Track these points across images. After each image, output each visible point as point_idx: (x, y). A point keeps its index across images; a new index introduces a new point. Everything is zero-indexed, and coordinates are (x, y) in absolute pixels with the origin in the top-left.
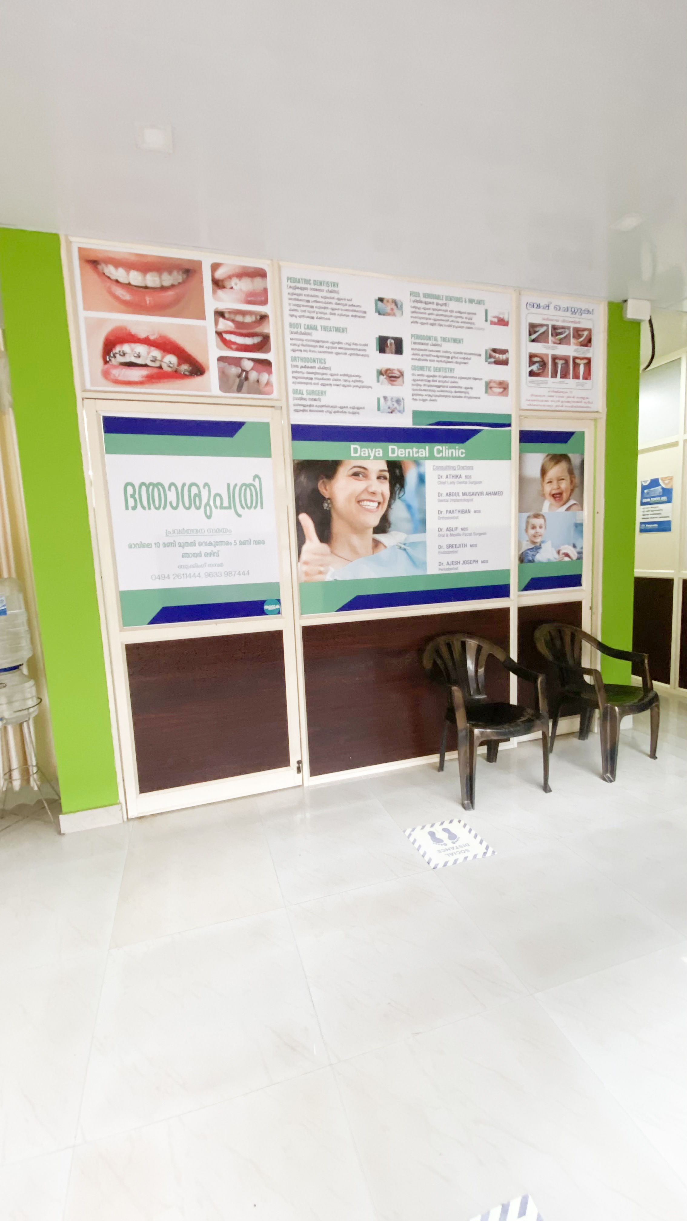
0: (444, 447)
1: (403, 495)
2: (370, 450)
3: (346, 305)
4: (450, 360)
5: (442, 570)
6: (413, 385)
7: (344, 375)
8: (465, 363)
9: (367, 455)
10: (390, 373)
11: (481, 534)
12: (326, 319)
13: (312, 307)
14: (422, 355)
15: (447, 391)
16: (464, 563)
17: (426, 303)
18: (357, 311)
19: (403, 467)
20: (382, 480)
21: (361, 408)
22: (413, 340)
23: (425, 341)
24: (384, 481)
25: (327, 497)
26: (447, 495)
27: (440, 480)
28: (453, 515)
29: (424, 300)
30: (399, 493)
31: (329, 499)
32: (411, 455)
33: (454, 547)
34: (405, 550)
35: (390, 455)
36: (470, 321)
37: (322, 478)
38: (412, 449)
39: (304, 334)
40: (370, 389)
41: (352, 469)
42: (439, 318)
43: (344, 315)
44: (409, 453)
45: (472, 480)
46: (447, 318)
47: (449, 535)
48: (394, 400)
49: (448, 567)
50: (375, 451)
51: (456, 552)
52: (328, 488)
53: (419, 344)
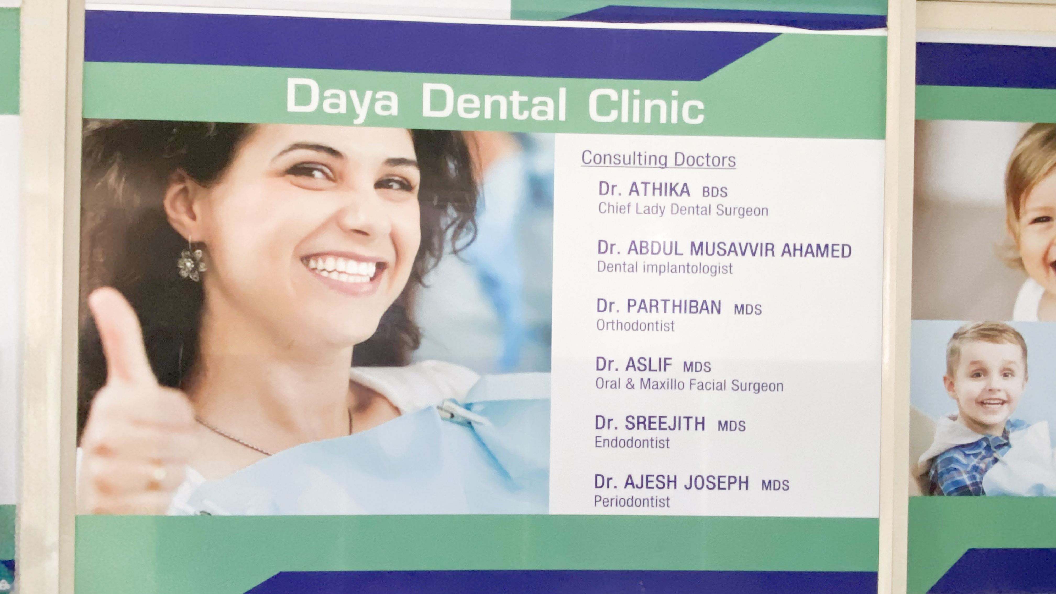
0: (625, 93)
1: (468, 244)
2: (354, 94)
5: (606, 502)
9: (343, 109)
11: (760, 388)
16: (693, 483)
19: (472, 152)
20: (395, 192)
24: (404, 194)
25: (192, 237)
26: (633, 248)
27: (608, 198)
28: (652, 317)
30: (455, 237)
31: (201, 245)
32: (503, 115)
33: (656, 426)
34: (469, 424)
35: (427, 112)
37: (181, 180)
38: (508, 94)
41: (285, 152)
44: (496, 106)
45: (728, 203)
47: (637, 383)
49: (630, 492)
50: (374, 101)
51: (665, 444)
52: (197, 208)
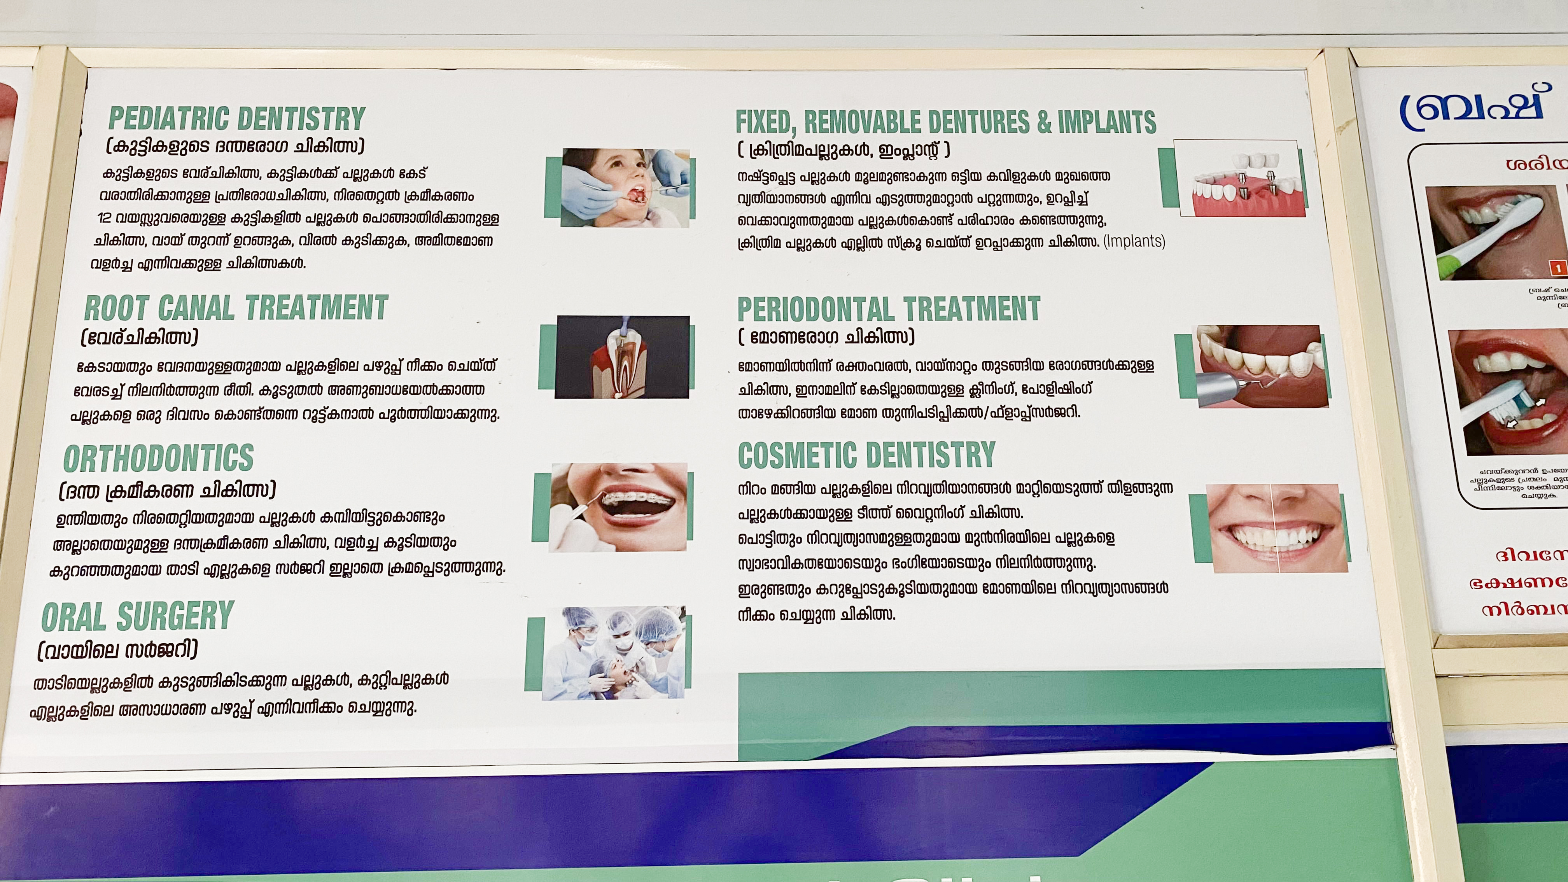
3: (394, 195)
4: (966, 402)
6: (743, 539)
7: (348, 516)
8: (1059, 413)
10: (609, 490)
12: (284, 264)
13: (218, 219)
14: (801, 391)
15: (951, 563)
17: (822, 153)
18: (451, 219)
21: (428, 680)
22: (751, 325)
23: (820, 325)
29: (810, 141)
36: (1076, 210)
39: (152, 339)
40: (488, 576)
42: (894, 211)
43: (380, 241)
46: (941, 209)
48: (632, 623)
53: (782, 337)
